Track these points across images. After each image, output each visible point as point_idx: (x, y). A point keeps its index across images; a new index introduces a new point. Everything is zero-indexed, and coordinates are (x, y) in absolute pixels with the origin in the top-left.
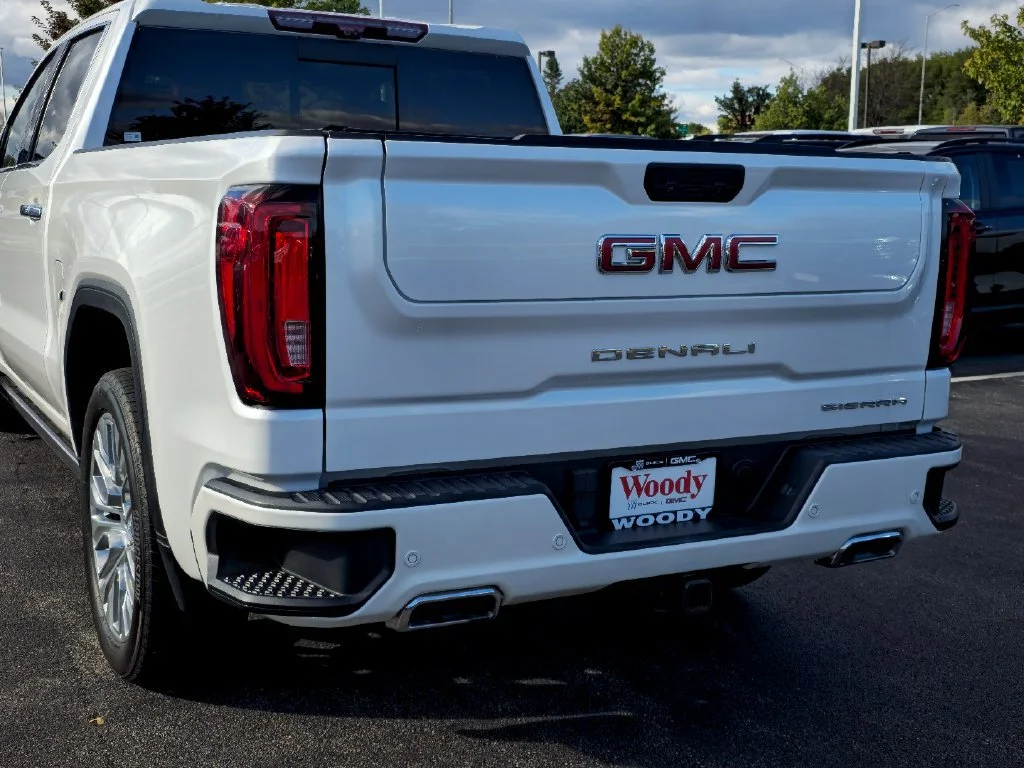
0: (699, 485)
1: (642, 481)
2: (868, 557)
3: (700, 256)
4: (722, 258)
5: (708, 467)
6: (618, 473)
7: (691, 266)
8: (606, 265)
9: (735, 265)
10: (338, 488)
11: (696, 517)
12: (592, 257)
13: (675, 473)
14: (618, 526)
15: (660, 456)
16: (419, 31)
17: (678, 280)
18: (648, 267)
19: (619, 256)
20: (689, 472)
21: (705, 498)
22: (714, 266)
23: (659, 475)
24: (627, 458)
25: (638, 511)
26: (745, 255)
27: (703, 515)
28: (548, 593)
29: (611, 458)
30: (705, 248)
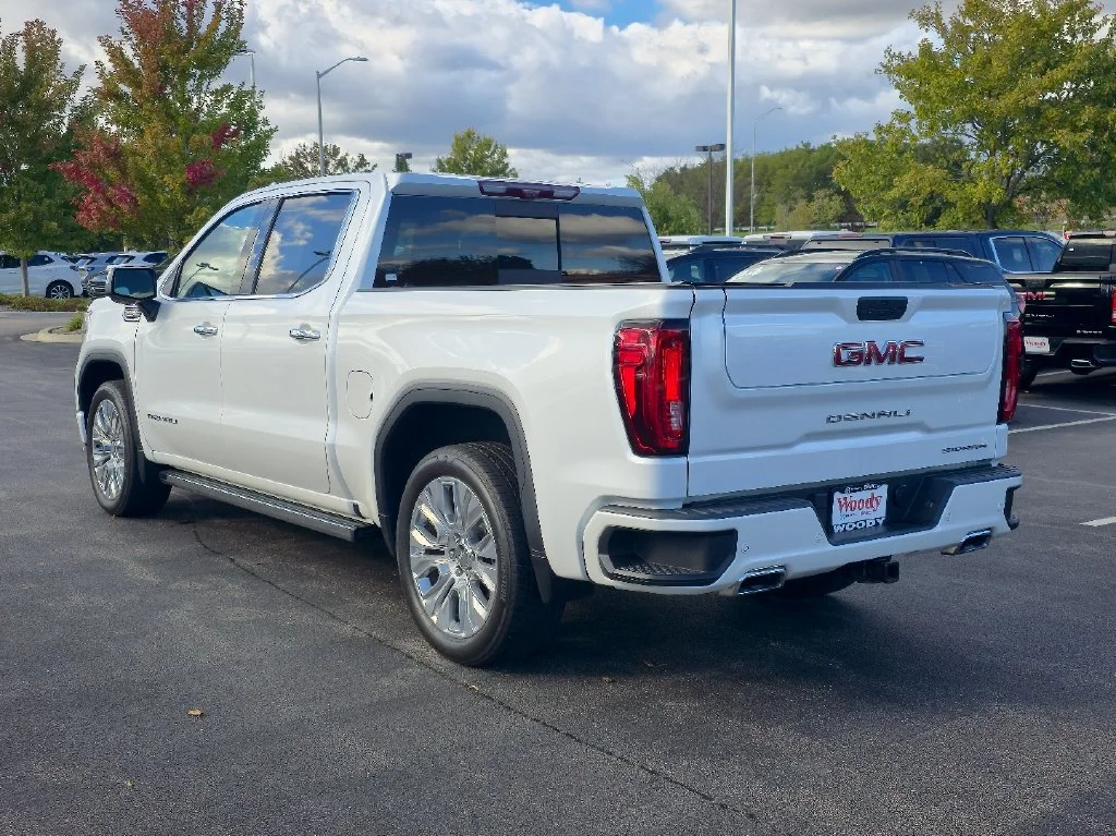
0: (878, 503)
1: (848, 500)
2: (972, 548)
3: (886, 355)
4: (897, 355)
5: (883, 491)
6: (837, 495)
7: (880, 360)
8: (838, 361)
9: (903, 360)
10: (692, 507)
11: (877, 524)
12: (830, 357)
13: (865, 495)
14: (836, 531)
15: (858, 484)
16: (574, 192)
17: (875, 370)
18: (858, 363)
19: (844, 356)
20: (873, 494)
21: (881, 511)
22: (892, 360)
23: (857, 496)
24: (841, 486)
25: (847, 520)
26: (909, 353)
27: (880, 522)
28: (805, 573)
29: (835, 486)
30: (888, 350)
